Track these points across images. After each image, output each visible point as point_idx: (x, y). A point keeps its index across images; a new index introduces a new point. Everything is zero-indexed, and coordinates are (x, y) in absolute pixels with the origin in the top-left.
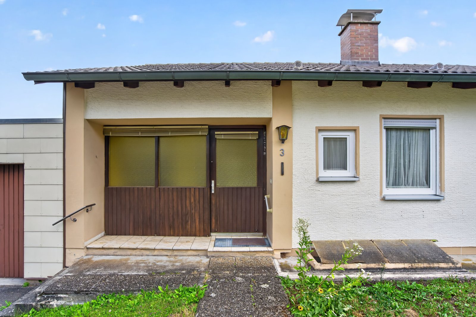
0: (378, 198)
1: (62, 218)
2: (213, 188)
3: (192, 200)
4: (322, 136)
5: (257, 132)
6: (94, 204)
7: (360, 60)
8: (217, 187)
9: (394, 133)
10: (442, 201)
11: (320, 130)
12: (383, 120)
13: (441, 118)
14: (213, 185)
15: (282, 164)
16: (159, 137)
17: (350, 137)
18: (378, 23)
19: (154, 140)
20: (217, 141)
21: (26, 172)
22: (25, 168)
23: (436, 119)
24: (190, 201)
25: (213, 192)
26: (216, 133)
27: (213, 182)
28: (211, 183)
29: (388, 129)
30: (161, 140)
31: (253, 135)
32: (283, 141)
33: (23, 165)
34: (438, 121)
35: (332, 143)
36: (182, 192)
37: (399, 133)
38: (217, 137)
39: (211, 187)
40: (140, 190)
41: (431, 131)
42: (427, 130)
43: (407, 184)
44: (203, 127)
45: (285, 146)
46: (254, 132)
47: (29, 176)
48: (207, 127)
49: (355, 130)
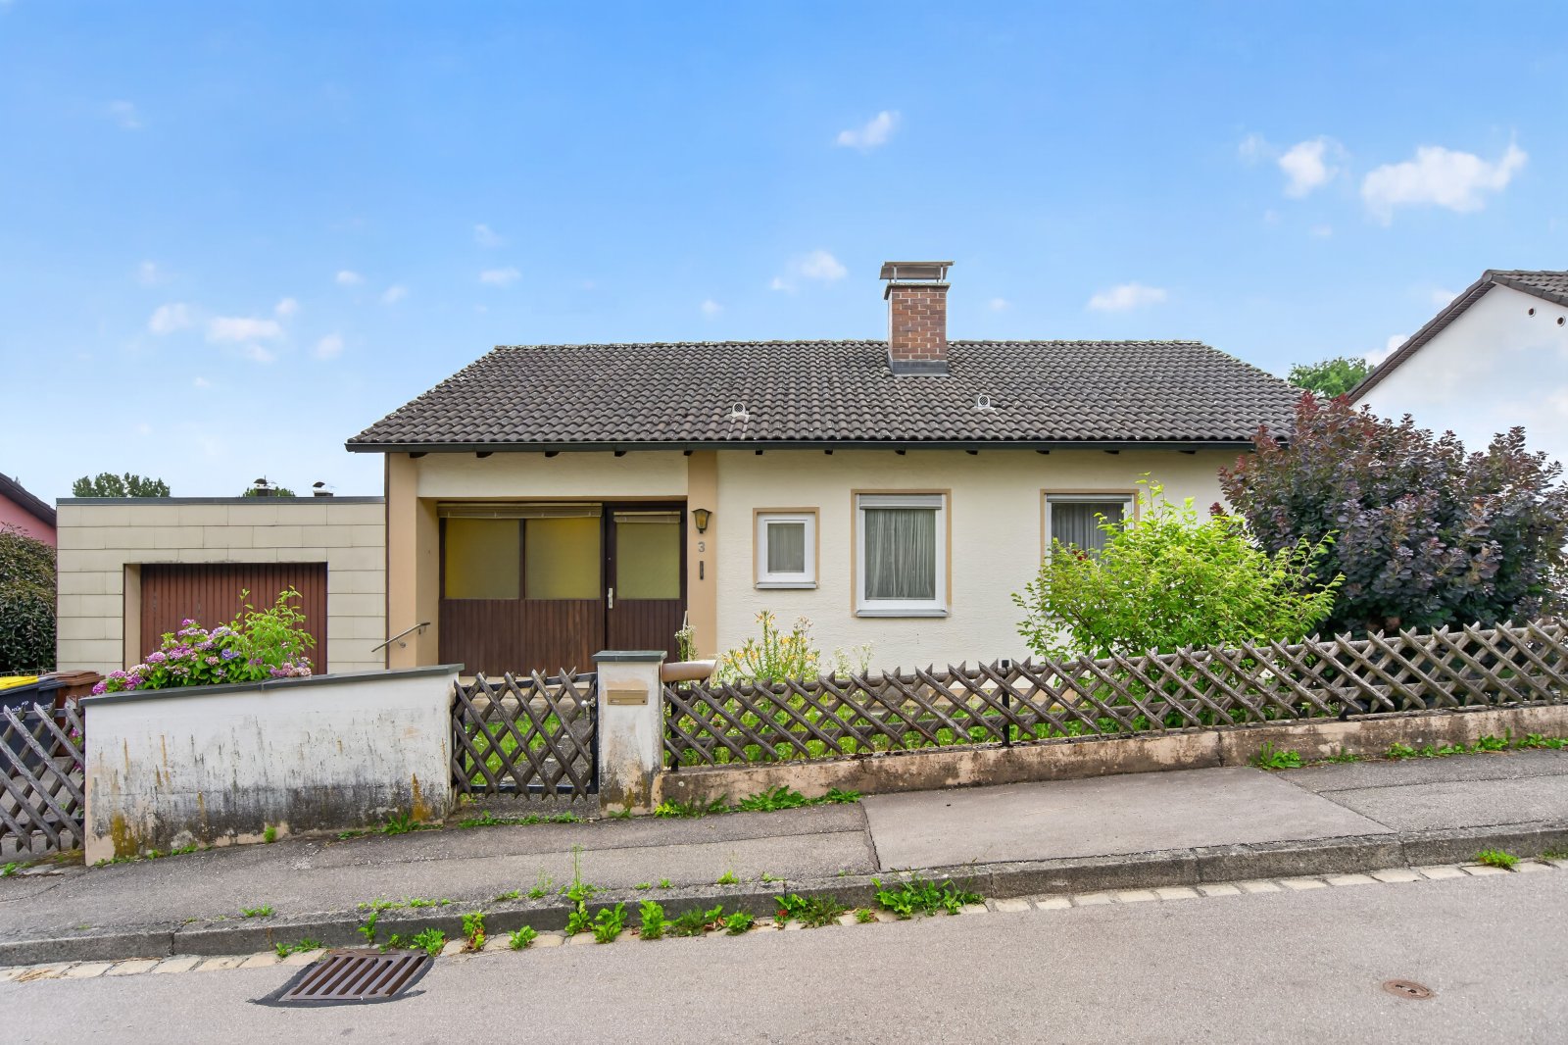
0: (848, 613)
1: (384, 642)
2: (611, 600)
3: (578, 619)
4: (764, 522)
5: (679, 513)
6: (429, 624)
7: (911, 358)
8: (618, 598)
9: (881, 517)
10: (948, 619)
11: (759, 513)
12: (858, 497)
13: (947, 492)
14: (610, 595)
15: (702, 563)
16: (525, 520)
17: (808, 522)
18: (946, 288)
19: (517, 524)
20: (618, 526)
21: (330, 575)
22: (329, 569)
23: (940, 494)
24: (574, 621)
25: (611, 606)
26: (616, 513)
27: (611, 590)
28: (607, 593)
29: (868, 510)
30: (530, 526)
31: (671, 518)
32: (701, 531)
33: (325, 565)
34: (944, 497)
35: (785, 532)
36: (563, 606)
37: (888, 515)
38: (617, 520)
39: (607, 599)
40: (495, 603)
41: (937, 512)
42: (931, 511)
43: (900, 595)
44: (594, 504)
45: (706, 538)
46: (675, 513)
47: (334, 581)
48: (600, 504)
49: (813, 512)
